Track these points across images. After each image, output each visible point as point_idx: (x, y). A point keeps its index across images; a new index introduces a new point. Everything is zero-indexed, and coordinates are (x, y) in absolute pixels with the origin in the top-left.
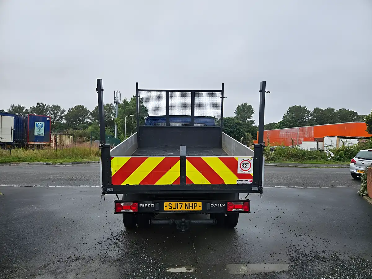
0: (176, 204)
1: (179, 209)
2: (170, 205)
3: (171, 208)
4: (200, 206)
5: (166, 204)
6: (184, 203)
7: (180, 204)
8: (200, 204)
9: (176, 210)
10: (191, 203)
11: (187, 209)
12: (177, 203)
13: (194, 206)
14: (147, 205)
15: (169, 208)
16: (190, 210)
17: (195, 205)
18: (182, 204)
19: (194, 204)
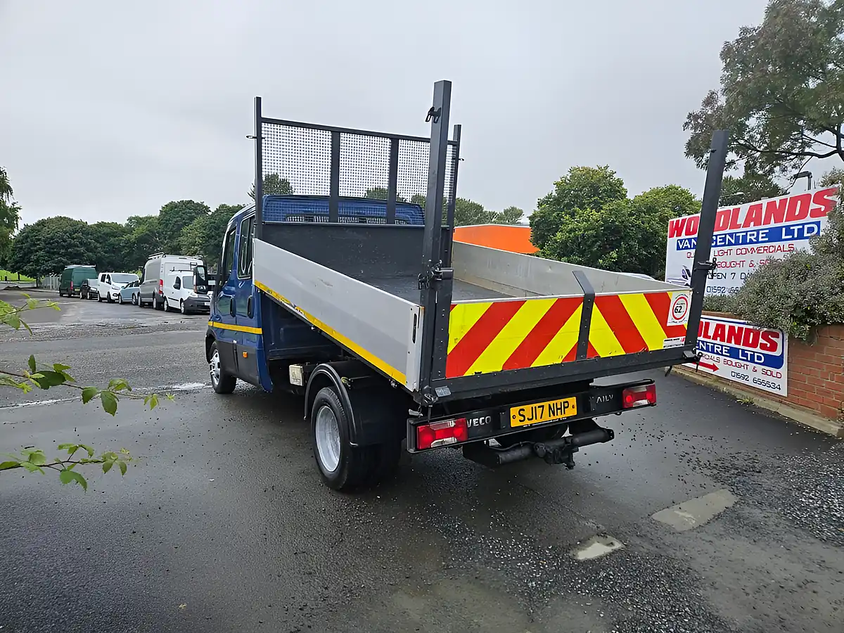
0: (532, 408)
1: (539, 420)
2: (521, 413)
3: (524, 421)
4: (573, 407)
5: (514, 411)
6: (546, 404)
7: (539, 407)
8: (573, 401)
9: (534, 421)
10: (559, 401)
11: (552, 417)
12: (534, 405)
13: (565, 408)
14: (479, 421)
15: (521, 421)
16: (558, 417)
17: (566, 405)
18: (543, 406)
19: (564, 402)
